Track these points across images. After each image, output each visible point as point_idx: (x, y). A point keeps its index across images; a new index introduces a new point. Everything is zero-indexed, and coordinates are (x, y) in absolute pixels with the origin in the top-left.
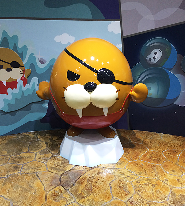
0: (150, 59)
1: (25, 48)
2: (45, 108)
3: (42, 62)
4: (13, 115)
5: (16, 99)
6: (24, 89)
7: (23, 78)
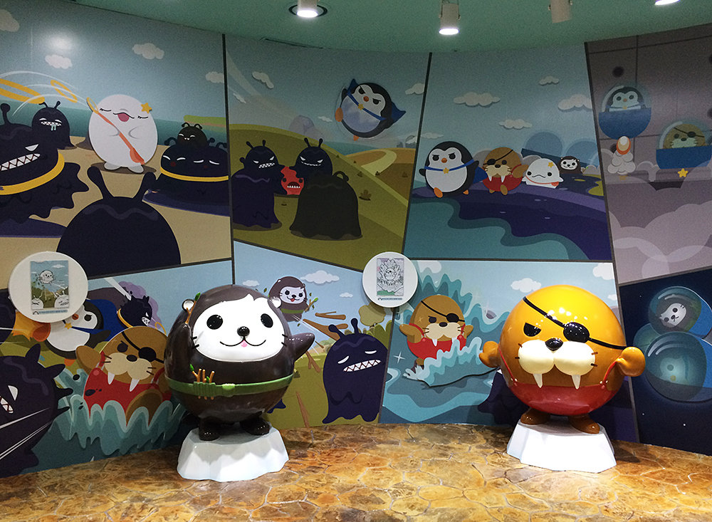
0: (667, 319)
1: (469, 296)
2: (487, 386)
3: (490, 316)
4: (439, 392)
5: (446, 367)
6: (460, 353)
7: (460, 337)
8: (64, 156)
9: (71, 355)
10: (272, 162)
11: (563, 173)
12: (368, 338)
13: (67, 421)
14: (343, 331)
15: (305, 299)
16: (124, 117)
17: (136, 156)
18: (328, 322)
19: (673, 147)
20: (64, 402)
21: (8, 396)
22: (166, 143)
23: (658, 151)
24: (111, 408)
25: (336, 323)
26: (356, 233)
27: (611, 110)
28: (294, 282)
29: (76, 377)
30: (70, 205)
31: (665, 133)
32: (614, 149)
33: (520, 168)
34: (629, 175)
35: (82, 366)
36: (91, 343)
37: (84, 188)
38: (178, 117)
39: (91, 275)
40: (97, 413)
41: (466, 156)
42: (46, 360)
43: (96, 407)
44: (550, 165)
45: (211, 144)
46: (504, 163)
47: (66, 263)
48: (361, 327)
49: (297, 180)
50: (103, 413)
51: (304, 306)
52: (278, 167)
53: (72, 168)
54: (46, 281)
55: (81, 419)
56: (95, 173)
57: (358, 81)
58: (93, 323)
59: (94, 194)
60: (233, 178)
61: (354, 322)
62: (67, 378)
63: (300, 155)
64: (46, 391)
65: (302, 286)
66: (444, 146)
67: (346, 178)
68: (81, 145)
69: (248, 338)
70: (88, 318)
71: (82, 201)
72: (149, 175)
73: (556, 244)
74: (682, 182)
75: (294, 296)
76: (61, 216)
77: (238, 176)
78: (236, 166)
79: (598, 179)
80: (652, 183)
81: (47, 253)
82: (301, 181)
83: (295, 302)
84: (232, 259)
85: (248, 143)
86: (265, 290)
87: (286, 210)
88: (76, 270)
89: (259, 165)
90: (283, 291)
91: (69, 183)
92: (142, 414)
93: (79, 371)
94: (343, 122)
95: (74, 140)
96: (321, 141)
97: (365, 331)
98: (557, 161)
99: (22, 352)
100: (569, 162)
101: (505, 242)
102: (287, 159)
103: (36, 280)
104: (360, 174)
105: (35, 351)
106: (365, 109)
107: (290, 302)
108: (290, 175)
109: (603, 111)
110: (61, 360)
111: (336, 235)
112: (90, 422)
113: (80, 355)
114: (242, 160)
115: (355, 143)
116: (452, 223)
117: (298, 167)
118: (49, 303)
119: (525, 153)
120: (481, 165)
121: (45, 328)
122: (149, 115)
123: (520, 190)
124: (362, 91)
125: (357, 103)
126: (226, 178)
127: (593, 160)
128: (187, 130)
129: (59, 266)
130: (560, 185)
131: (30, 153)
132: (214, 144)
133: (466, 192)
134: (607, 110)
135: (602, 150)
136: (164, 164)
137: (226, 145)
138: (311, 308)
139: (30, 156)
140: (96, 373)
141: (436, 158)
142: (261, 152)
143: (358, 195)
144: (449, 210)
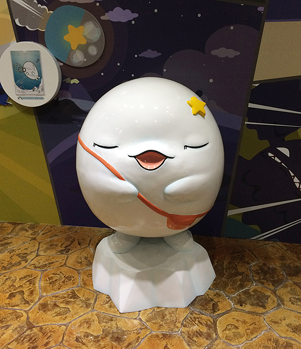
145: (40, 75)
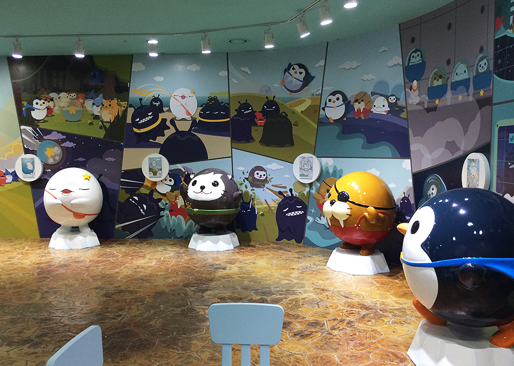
0: (430, 194)
8: (161, 116)
9: (164, 195)
10: (250, 110)
11: (390, 105)
12: (297, 199)
13: (163, 220)
14: (285, 195)
15: (267, 177)
16: (183, 97)
17: (188, 113)
18: (278, 190)
19: (434, 85)
20: (162, 213)
21: (143, 208)
22: (201, 106)
23: (429, 88)
24: (179, 219)
25: (282, 190)
26: (292, 143)
27: (410, 64)
28: (261, 169)
29: (166, 204)
30: (164, 135)
31: (431, 77)
32: (411, 88)
33: (370, 103)
34: (417, 104)
35: (168, 200)
36: (172, 191)
37: (169, 128)
38: (206, 94)
39: (171, 163)
40: (174, 219)
41: (345, 98)
42: (155, 196)
43: (173, 217)
44: (384, 100)
45: (221, 105)
46: (362, 101)
47: (161, 158)
48: (293, 192)
49: (263, 118)
50: (176, 220)
51: (266, 181)
52: (253, 112)
53: (164, 120)
54: (154, 165)
55: (168, 220)
56: (173, 122)
57: (292, 64)
58: (172, 183)
59: (172, 130)
60: (232, 119)
61: (291, 190)
62: (163, 204)
63: (264, 105)
64: (156, 208)
65: (265, 171)
66: (334, 94)
67: (287, 115)
68: (167, 111)
69: (203, 190)
70: (170, 181)
71: (168, 133)
72: (194, 120)
73: (386, 148)
74: (436, 108)
75: (261, 176)
76: (160, 140)
77: (234, 118)
78: (233, 113)
79: (405, 108)
80: (425, 109)
81: (155, 154)
82: (264, 118)
83: (261, 179)
84: (232, 157)
85: (239, 102)
86: (247, 172)
87: (257, 133)
88: (165, 161)
89: (244, 112)
90: (256, 173)
91: (163, 126)
92: (192, 223)
93: (168, 202)
94: (284, 86)
95: (165, 109)
96: (274, 97)
97: (296, 195)
98: (387, 98)
99: (147, 192)
100: (392, 98)
101: (363, 147)
102: (258, 108)
103: (151, 164)
104: (293, 112)
105: (152, 192)
106: (295, 78)
107: (259, 178)
108: (259, 115)
109: (407, 65)
110: (161, 197)
111: (282, 145)
112: (171, 222)
113: (167, 194)
114: (236, 110)
115: (290, 96)
116: (339, 137)
117: (263, 111)
118: (155, 174)
119: (373, 94)
120: (352, 103)
121: (155, 183)
122: (194, 95)
123: (370, 116)
124: (294, 69)
125: (291, 75)
126: (229, 119)
127: (402, 97)
128: (211, 99)
129: (158, 159)
130: (389, 112)
131: (149, 116)
132: (223, 104)
133: (345, 119)
134: (408, 64)
135: (406, 89)
136: (201, 115)
137: (228, 104)
138: (270, 182)
139: (149, 117)
140: (173, 203)
141: (330, 101)
142: (246, 106)
143: (292, 123)
144: (337, 129)
145: (34, 168)
